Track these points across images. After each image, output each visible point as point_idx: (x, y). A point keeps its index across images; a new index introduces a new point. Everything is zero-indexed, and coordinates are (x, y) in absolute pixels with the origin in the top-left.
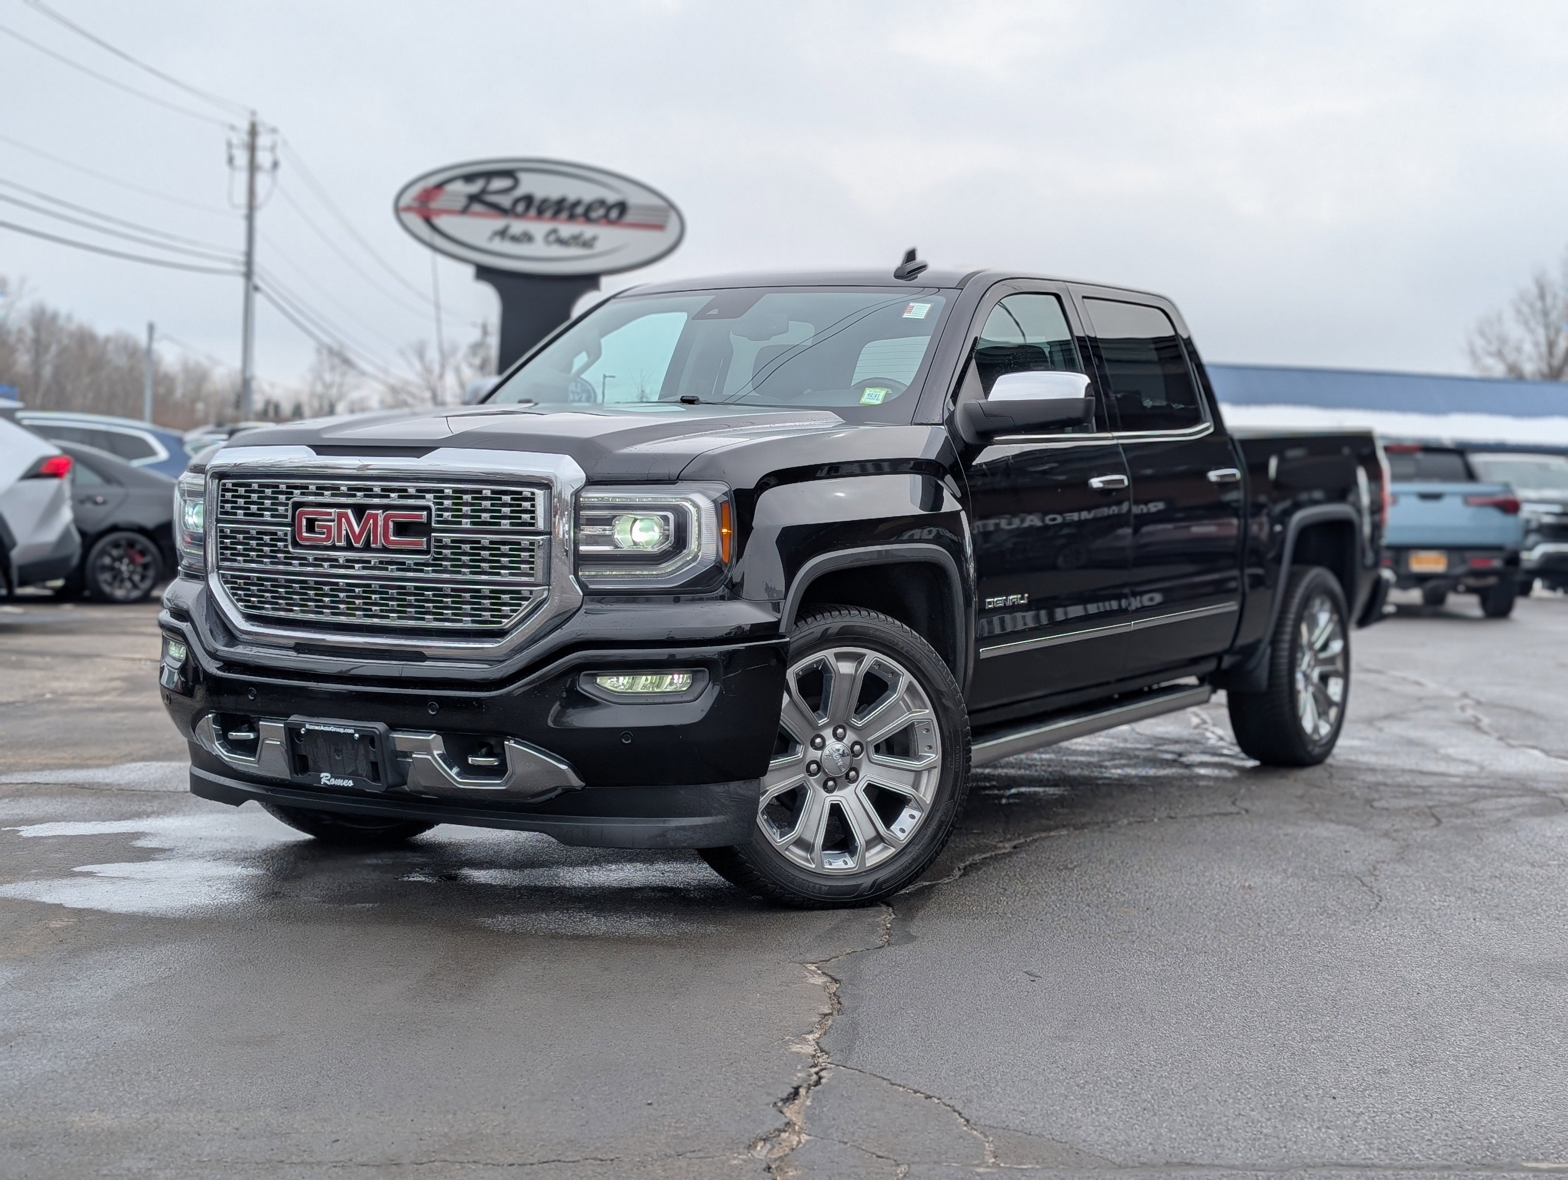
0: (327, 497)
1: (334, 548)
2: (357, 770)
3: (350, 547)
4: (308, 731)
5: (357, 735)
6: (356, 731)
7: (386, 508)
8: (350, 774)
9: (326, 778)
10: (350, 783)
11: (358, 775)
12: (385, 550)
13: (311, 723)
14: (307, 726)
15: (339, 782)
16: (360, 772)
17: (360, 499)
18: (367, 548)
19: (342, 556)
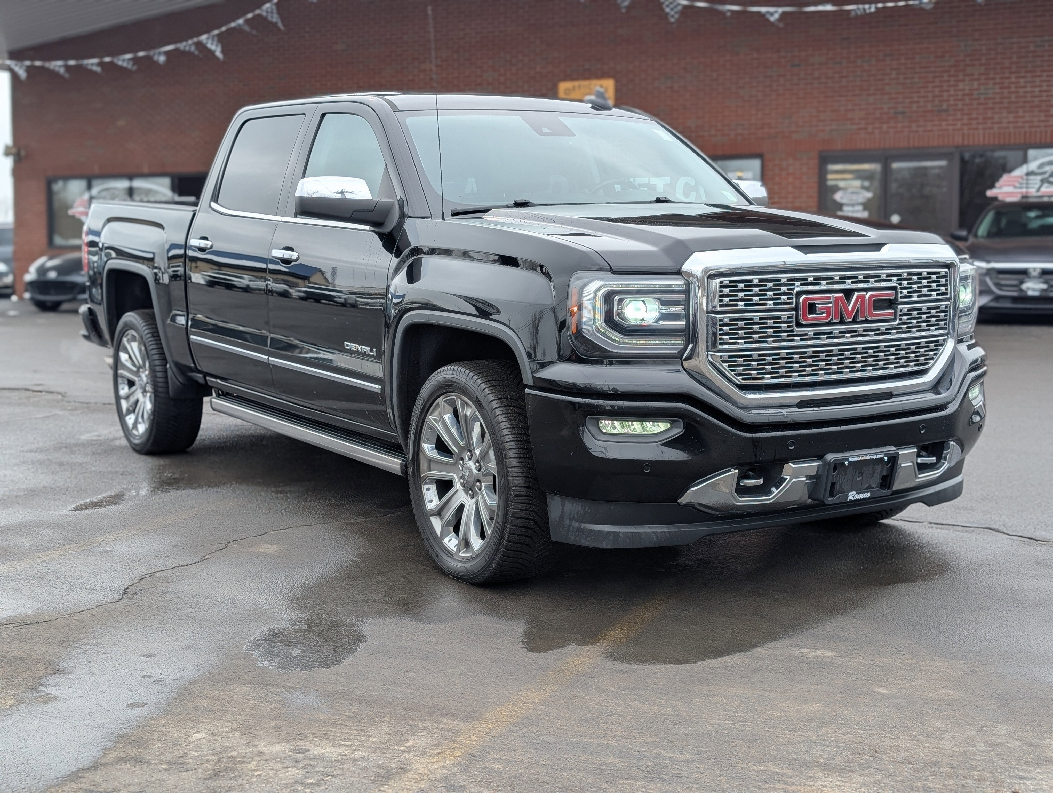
0: (824, 285)
1: (830, 324)
2: (870, 485)
3: (842, 322)
4: (850, 462)
5: (886, 458)
6: (885, 455)
7: (866, 290)
8: (866, 489)
9: (853, 496)
10: (868, 495)
11: (873, 488)
12: (867, 321)
13: (853, 457)
14: (851, 459)
15: (861, 496)
16: (873, 486)
17: (849, 285)
18: (855, 321)
19: (836, 329)
